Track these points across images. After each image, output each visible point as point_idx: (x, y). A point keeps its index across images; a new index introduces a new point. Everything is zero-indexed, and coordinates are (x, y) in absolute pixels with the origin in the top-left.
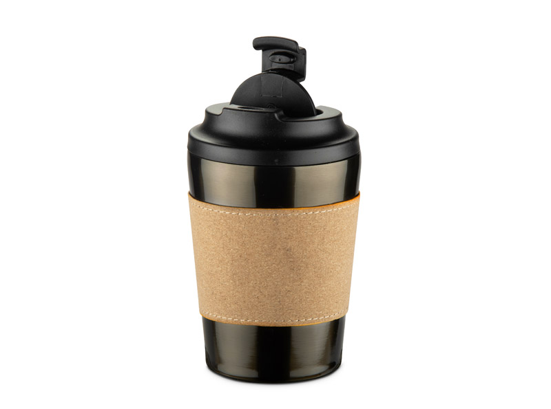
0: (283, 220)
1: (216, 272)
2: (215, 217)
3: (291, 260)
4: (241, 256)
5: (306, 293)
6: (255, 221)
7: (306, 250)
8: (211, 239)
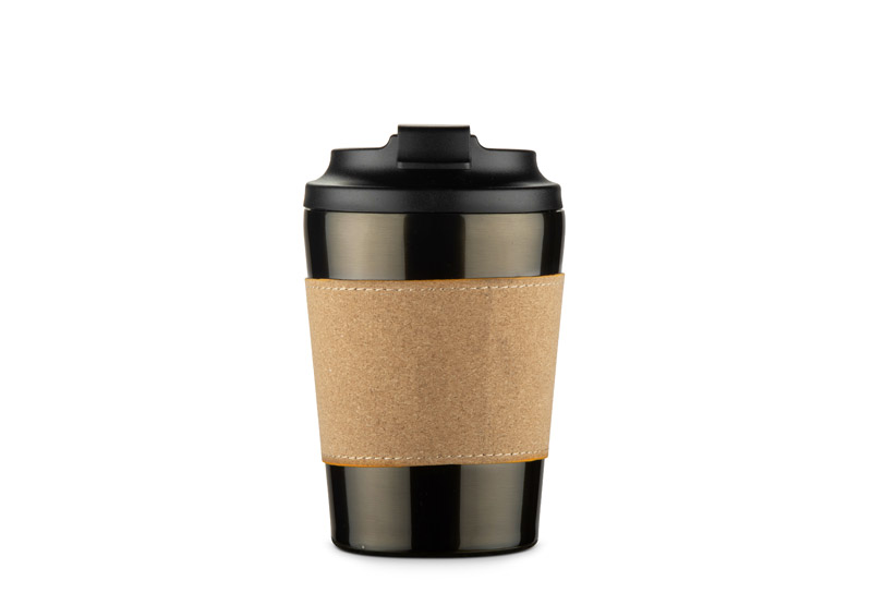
0: (499, 296)
1: (388, 386)
2: (390, 299)
3: (507, 358)
4: (433, 356)
5: (521, 410)
6: (457, 299)
7: (524, 342)
8: (380, 336)
